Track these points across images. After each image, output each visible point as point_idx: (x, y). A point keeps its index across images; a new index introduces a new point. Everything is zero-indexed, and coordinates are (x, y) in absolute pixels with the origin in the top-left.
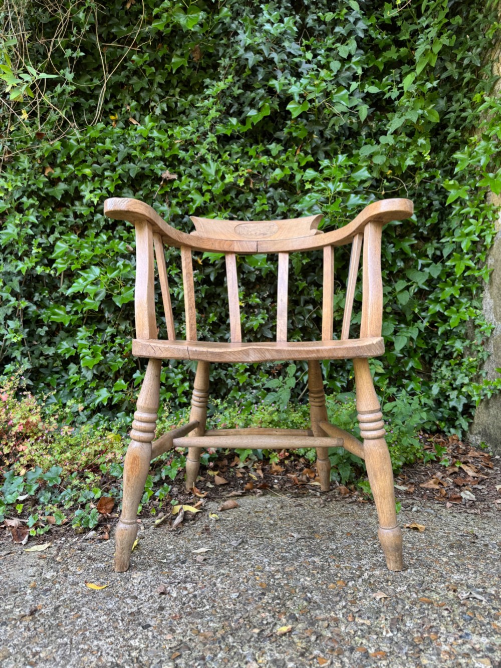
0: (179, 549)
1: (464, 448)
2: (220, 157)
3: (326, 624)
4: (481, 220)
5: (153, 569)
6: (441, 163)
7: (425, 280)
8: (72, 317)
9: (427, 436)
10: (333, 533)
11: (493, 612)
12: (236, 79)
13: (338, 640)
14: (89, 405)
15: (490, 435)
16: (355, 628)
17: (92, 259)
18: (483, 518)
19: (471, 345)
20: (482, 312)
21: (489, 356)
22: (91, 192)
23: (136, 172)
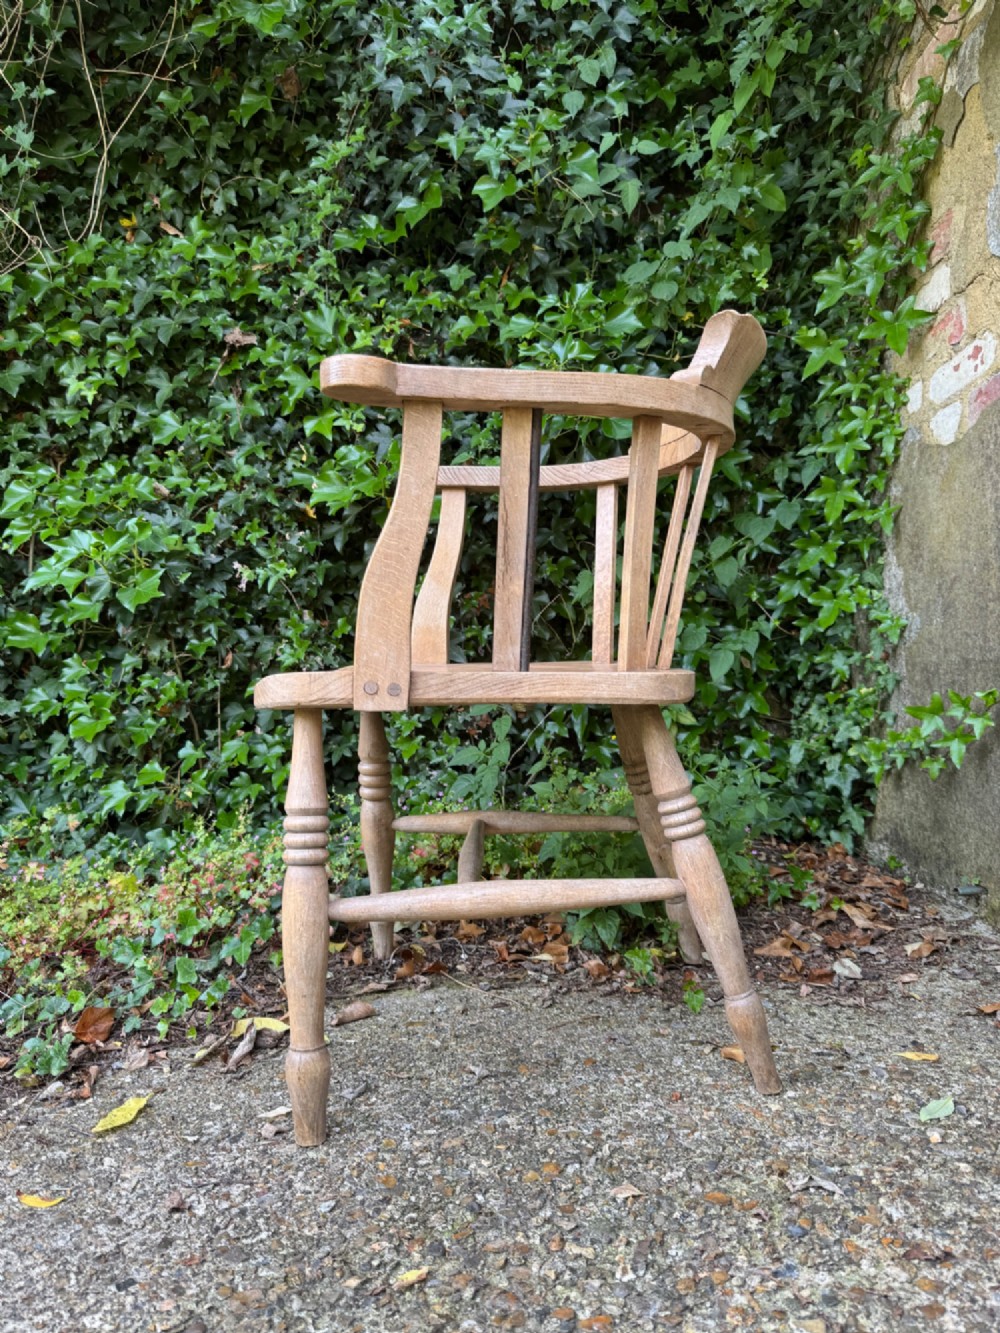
0: (232, 1110)
1: (855, 870)
2: (345, 295)
3: (502, 1258)
4: (873, 407)
5: (169, 1156)
6: (795, 295)
7: (767, 534)
8: (51, 637)
9: (785, 847)
10: (558, 1061)
11: (852, 1215)
12: (373, 134)
13: (520, 1295)
14: (90, 816)
15: (906, 842)
16: (560, 1266)
17: (81, 515)
18: (869, 1014)
19: (863, 662)
20: (884, 594)
21: (898, 683)
22: (80, 378)
23: (171, 333)
